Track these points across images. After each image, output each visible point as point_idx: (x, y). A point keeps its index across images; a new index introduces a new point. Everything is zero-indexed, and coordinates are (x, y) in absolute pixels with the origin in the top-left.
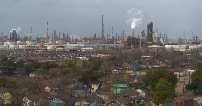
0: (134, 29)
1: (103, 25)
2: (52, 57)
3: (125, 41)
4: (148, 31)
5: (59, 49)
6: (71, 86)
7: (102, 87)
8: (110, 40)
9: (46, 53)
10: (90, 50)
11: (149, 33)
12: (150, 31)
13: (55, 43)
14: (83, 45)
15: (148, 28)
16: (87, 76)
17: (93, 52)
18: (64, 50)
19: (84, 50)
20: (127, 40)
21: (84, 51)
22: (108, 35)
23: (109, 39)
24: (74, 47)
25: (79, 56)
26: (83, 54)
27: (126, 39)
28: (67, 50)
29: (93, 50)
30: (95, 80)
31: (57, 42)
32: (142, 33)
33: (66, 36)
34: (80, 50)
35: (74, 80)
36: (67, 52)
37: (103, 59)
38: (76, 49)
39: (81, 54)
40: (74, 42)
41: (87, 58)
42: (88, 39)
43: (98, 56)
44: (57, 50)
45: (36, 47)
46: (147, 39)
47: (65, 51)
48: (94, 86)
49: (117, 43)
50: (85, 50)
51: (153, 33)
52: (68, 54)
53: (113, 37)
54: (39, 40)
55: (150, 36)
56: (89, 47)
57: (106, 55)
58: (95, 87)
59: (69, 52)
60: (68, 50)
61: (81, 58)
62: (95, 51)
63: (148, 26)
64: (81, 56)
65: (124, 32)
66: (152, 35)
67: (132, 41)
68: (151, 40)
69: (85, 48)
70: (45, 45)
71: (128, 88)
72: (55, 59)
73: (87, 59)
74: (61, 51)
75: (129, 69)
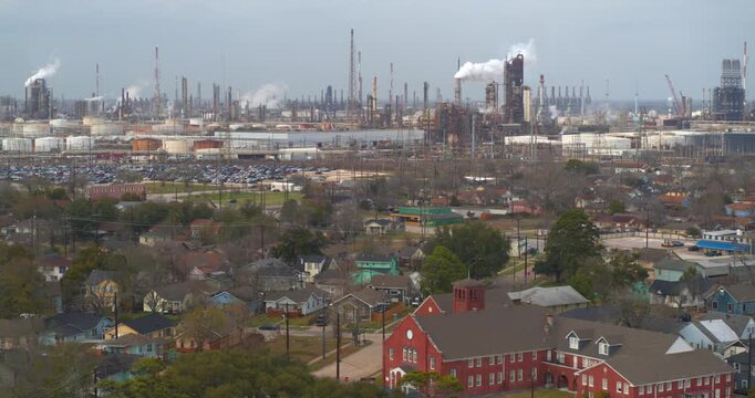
0: (459, 80)
2: (187, 181)
3: (429, 121)
4: (508, 86)
5: (206, 151)
6: (255, 267)
7: (331, 267)
8: (378, 116)
9: (164, 167)
10: (306, 154)
11: (512, 93)
12: (514, 83)
13: (187, 125)
14: (284, 136)
15: (506, 76)
16: (293, 243)
17: (315, 164)
18: (222, 156)
19: (287, 153)
20: (436, 117)
21: (288, 157)
22: (370, 98)
23: (376, 112)
24: (255, 143)
25: (272, 178)
26: (285, 169)
27: (433, 115)
28: (233, 157)
29: (318, 154)
30: (313, 250)
31: (193, 122)
32: (488, 91)
33: (222, 97)
34: (276, 155)
35: (260, 251)
36: (232, 162)
37: (348, 188)
38: (261, 152)
39: (278, 168)
40: (254, 121)
41: (296, 184)
42: (304, 106)
43: (332, 176)
44: (198, 157)
45: (123, 142)
46: (503, 112)
47: (226, 157)
48: (310, 267)
49: (402, 126)
50: (292, 154)
51: (525, 91)
52: (235, 169)
53: (391, 105)
54: (127, 112)
55: (515, 103)
56: (304, 144)
57: (358, 174)
58: (313, 269)
59: (239, 164)
60: (237, 156)
61: (278, 185)
62: (323, 157)
63: (507, 66)
64: (279, 179)
65: (426, 89)
66: (520, 98)
67: (453, 120)
68: (519, 114)
69: (291, 145)
70: (154, 133)
71: (394, 272)
72: (197, 189)
73: (297, 188)
74: (214, 158)
75: (416, 220)
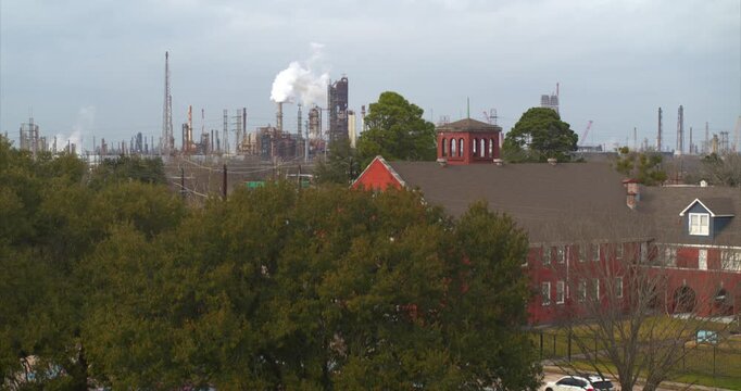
0: (281, 103)
1: (168, 98)
3: (250, 146)
4: (332, 110)
8: (194, 146)
11: (336, 118)
12: (338, 108)
15: (331, 100)
20: (257, 142)
22: (186, 128)
23: (192, 142)
27: (253, 139)
32: (311, 117)
46: (326, 138)
51: (350, 116)
53: (207, 135)
55: (340, 128)
63: (332, 91)
65: (245, 115)
66: (345, 123)
